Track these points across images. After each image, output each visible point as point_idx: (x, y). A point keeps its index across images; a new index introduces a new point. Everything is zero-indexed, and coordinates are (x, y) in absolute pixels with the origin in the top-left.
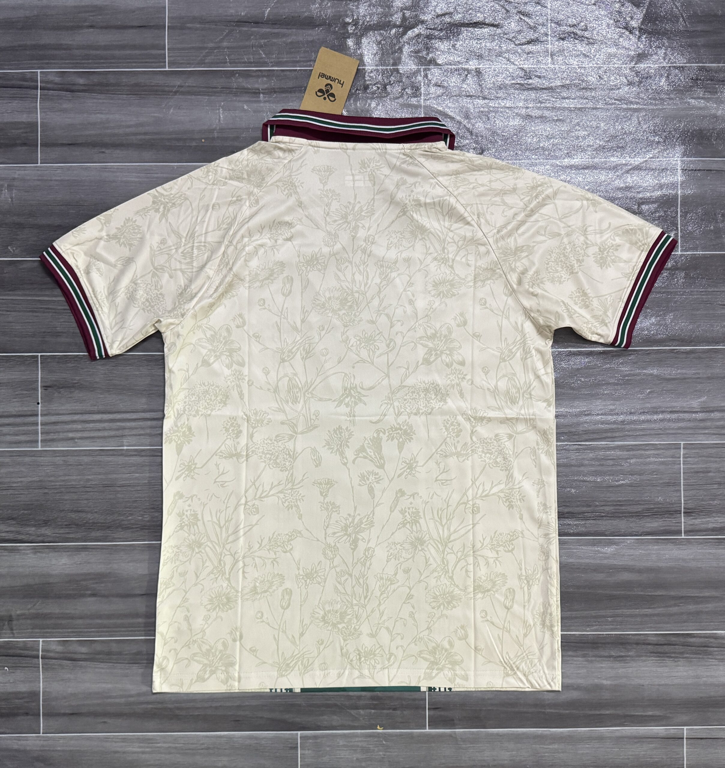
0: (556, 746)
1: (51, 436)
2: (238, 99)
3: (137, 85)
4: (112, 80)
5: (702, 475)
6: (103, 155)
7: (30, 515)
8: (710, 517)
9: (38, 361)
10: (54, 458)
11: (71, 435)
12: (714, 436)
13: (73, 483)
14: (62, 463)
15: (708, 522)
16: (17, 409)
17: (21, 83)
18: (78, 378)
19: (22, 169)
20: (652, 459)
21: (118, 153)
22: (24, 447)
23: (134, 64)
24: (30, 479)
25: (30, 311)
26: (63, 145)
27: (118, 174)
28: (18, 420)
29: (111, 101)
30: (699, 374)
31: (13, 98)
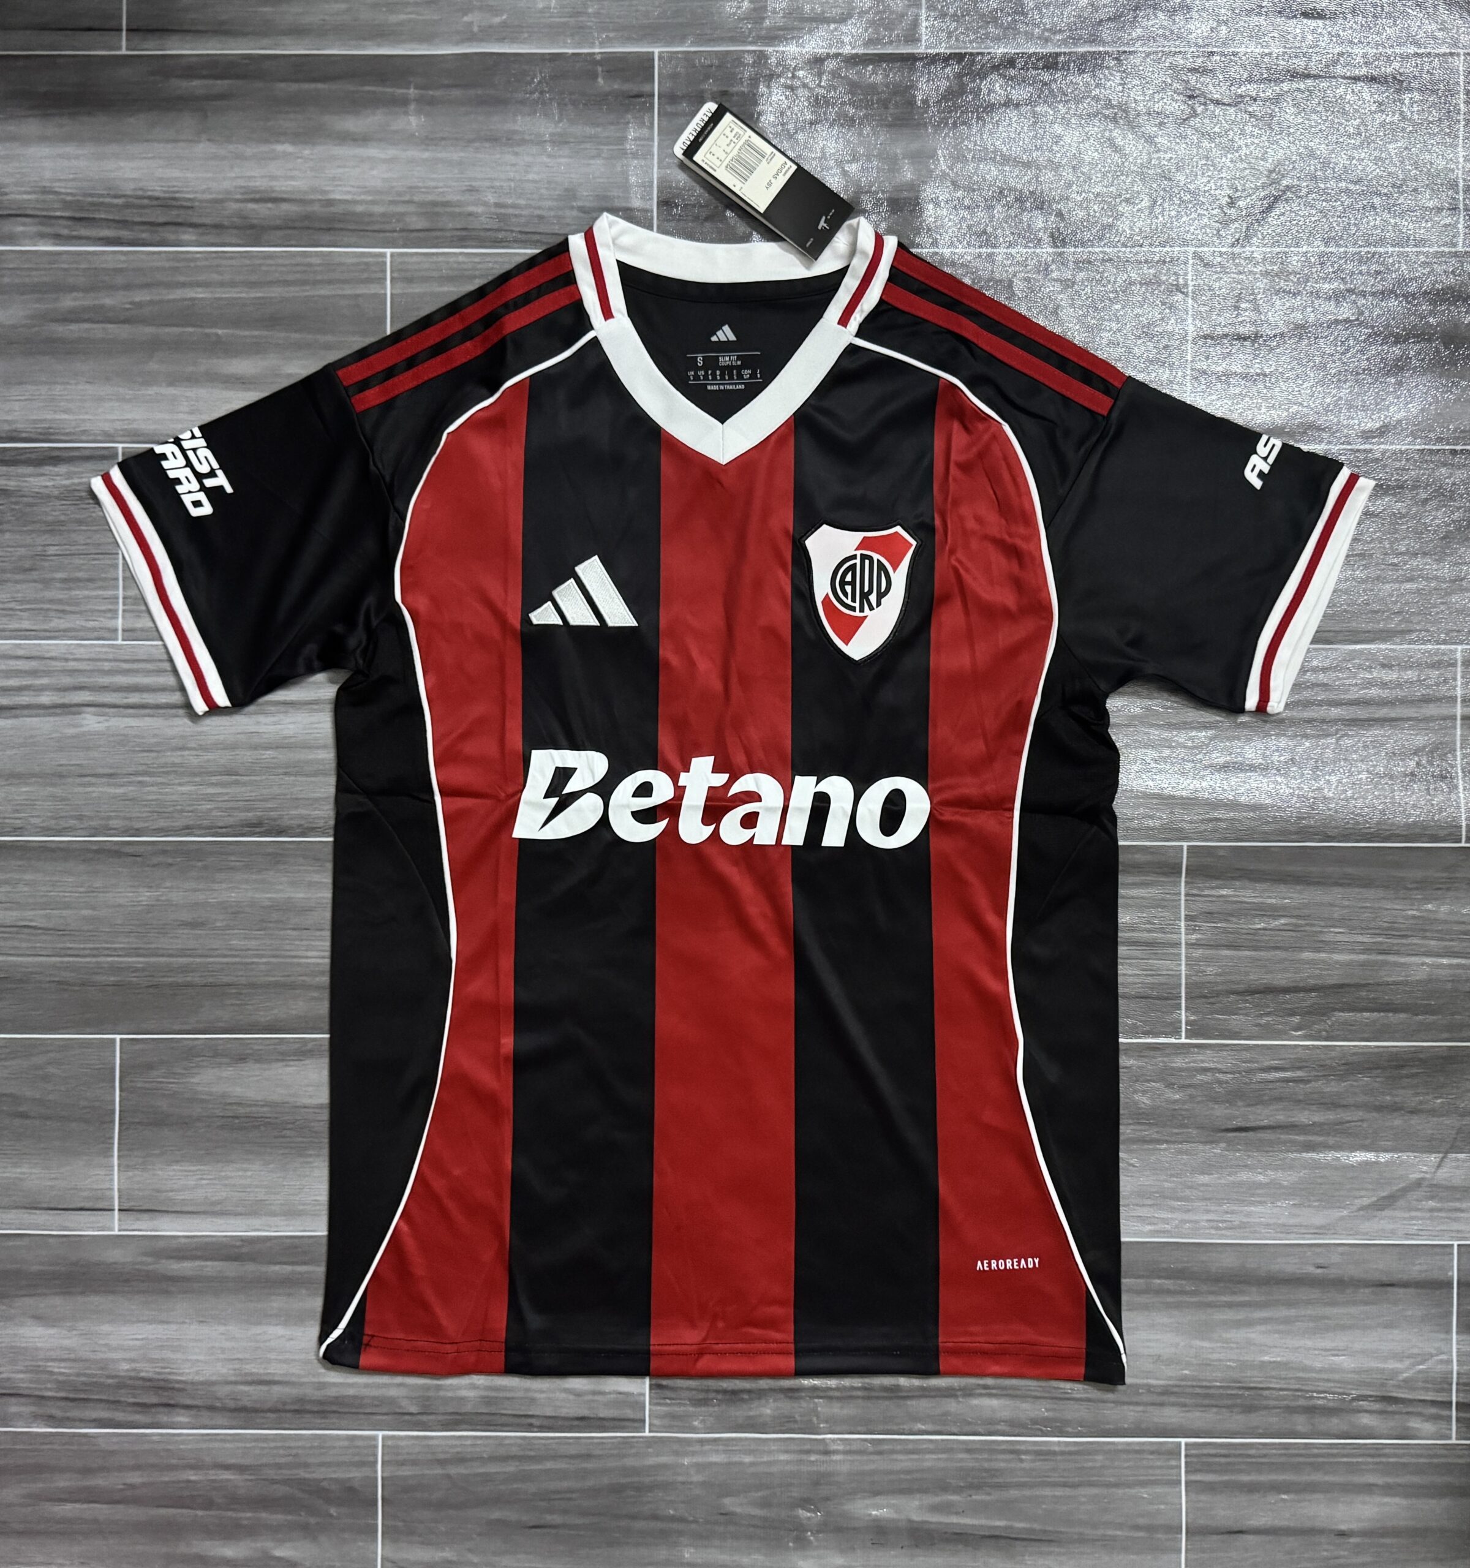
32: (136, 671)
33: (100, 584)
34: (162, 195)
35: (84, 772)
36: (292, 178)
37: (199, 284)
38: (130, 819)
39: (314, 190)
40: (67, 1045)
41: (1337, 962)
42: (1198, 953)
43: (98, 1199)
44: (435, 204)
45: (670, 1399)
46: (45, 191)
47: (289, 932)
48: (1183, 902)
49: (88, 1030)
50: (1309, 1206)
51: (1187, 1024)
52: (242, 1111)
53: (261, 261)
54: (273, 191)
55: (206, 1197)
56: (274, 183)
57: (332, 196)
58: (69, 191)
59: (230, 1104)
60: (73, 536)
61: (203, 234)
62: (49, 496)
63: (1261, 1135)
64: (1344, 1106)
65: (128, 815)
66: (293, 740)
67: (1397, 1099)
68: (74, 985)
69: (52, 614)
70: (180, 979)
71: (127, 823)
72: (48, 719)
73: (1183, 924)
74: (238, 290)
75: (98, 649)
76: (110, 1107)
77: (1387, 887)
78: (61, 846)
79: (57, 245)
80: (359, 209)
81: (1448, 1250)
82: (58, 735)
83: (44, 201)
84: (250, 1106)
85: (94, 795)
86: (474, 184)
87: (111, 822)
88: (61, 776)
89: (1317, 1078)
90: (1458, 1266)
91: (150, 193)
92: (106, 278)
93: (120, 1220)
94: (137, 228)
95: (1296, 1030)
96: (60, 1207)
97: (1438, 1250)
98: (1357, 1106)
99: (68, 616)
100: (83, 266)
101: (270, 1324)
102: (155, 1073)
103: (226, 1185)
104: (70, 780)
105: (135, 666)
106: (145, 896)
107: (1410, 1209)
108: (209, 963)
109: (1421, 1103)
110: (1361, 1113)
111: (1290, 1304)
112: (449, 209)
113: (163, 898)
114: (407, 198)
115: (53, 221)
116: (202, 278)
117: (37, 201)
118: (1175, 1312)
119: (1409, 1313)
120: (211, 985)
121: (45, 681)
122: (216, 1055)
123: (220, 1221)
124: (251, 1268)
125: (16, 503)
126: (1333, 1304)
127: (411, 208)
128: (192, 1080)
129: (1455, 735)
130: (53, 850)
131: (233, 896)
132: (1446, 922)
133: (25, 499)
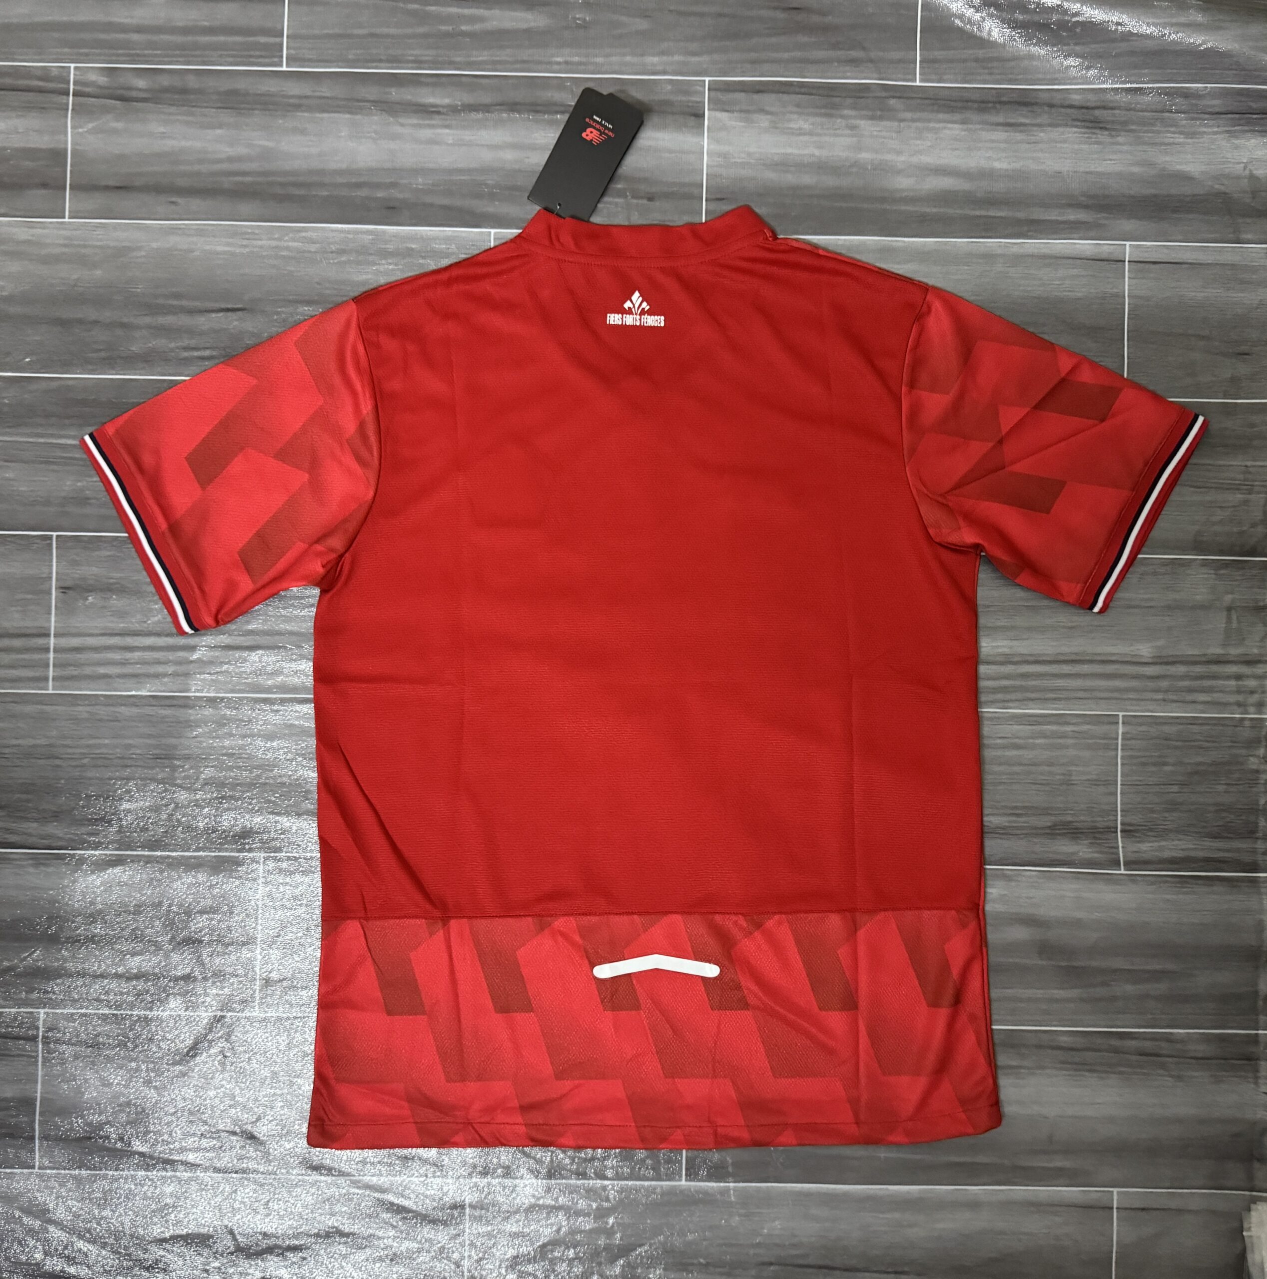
0: (897, 1215)
1: (71, 671)
2: (401, 120)
3: (234, 93)
4: (192, 82)
5: (1153, 769)
6: (173, 207)
7: (28, 801)
8: (1165, 840)
9: (51, 545)
10: (72, 708)
11: (102, 670)
12: (1174, 705)
13: (104, 751)
14: (85, 715)
15: (1161, 849)
16: (15, 624)
17: (41, 84)
18: (115, 575)
19: (39, 225)
20: (1070, 741)
21: (196, 203)
22: (26, 688)
23: (231, 59)
24: (31, 742)
25: (42, 462)
26: (107, 188)
27: (195, 239)
28: (17, 643)
29: (190, 118)
30: (1151, 600)
31: (29, 108)
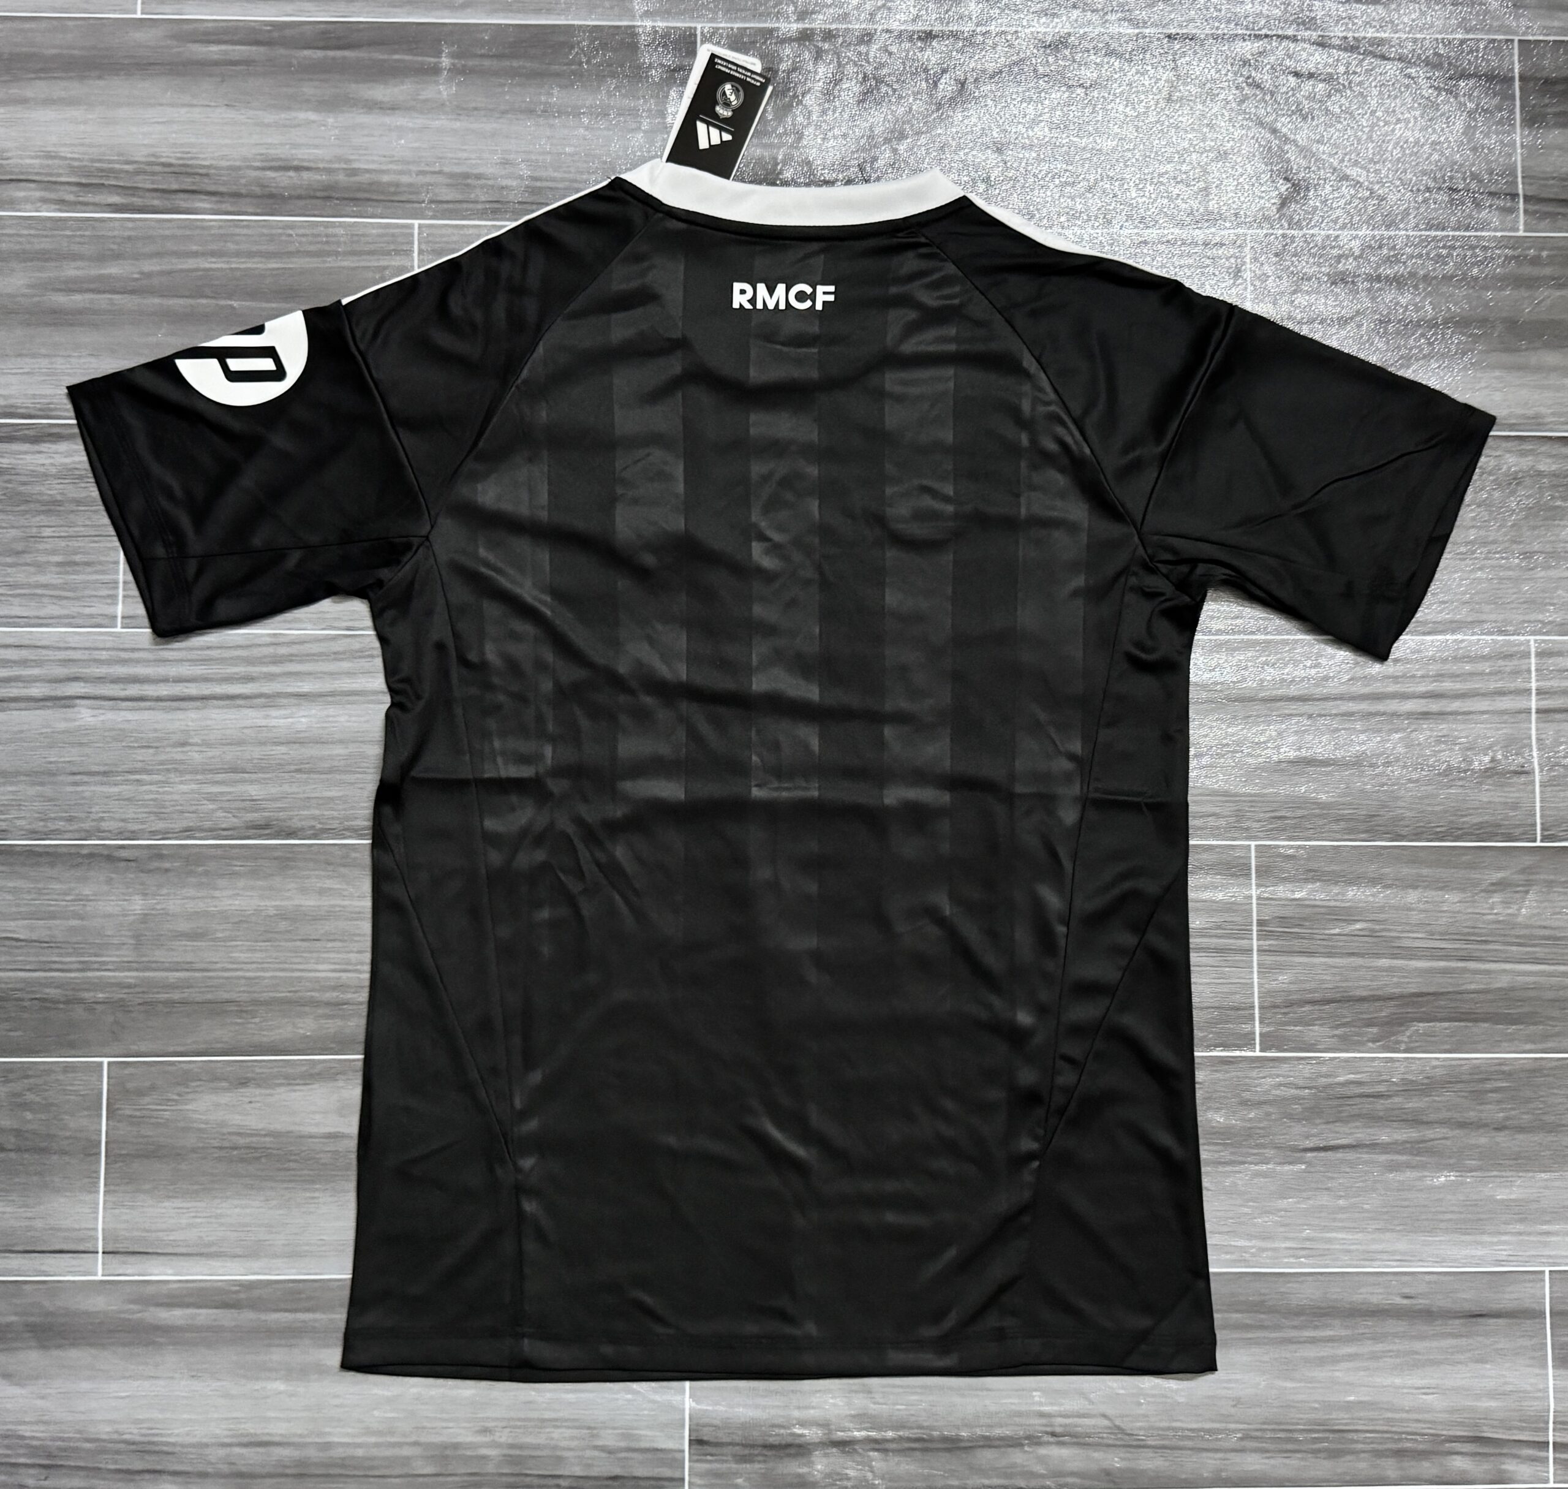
32: (138, 661)
33: (99, 567)
34: (173, 161)
35: (75, 769)
36: (316, 147)
37: (213, 254)
38: (123, 820)
39: (339, 159)
40: (48, 1069)
41: (1416, 969)
42: (1269, 959)
43: (82, 1240)
44: (466, 176)
45: (712, 1455)
46: (49, 156)
47: (298, 943)
48: (1254, 906)
49: (73, 1052)
50: (1393, 1231)
51: (1261, 1035)
52: (242, 1141)
53: (280, 231)
54: (294, 160)
55: (200, 1237)
56: (294, 152)
57: (356, 165)
58: (76, 156)
59: (229, 1133)
60: (72, 516)
61: (217, 202)
62: (46, 475)
63: (1339, 1155)
64: (1427, 1123)
65: (123, 816)
66: (306, 735)
67: (1483, 1115)
68: (59, 1002)
69: (45, 600)
70: (176, 996)
71: (121, 824)
72: (38, 712)
73: (1255, 928)
74: (256, 260)
75: (96, 637)
76: (94, 1137)
77: (1463, 890)
78: (47, 850)
79: (60, 211)
80: (385, 178)
81: (1540, 1276)
82: (49, 730)
83: (48, 166)
84: (251, 1135)
85: (87, 794)
86: (507, 157)
87: (103, 824)
88: (52, 774)
89: (1397, 1093)
90: (1551, 1292)
91: (163, 160)
92: (115, 247)
93: (103, 1264)
94: (147, 194)
95: (1374, 1041)
96: (39, 1249)
97: (1531, 1277)
98: (1442, 1123)
99: (64, 602)
100: (87, 233)
101: (268, 1379)
102: (147, 1099)
103: (222, 1224)
104: (60, 778)
105: (136, 655)
106: (138, 905)
107: (1500, 1233)
108: (210, 978)
109: (1507, 1118)
110: (1445, 1131)
111: (1376, 1338)
112: (483, 182)
113: (158, 907)
114: (437, 169)
115: (58, 187)
116: (214, 247)
117: (42, 166)
118: (1255, 1350)
119: (1500, 1346)
120: (210, 1002)
121: (36, 671)
122: (215, 1078)
123: (216, 1263)
124: (248, 1317)
125: (9, 481)
126: (1422, 1337)
127: (440, 179)
128: (188, 1107)
129: (1530, 729)
130: (40, 855)
131: (237, 903)
132: (1527, 927)
133: (19, 478)
